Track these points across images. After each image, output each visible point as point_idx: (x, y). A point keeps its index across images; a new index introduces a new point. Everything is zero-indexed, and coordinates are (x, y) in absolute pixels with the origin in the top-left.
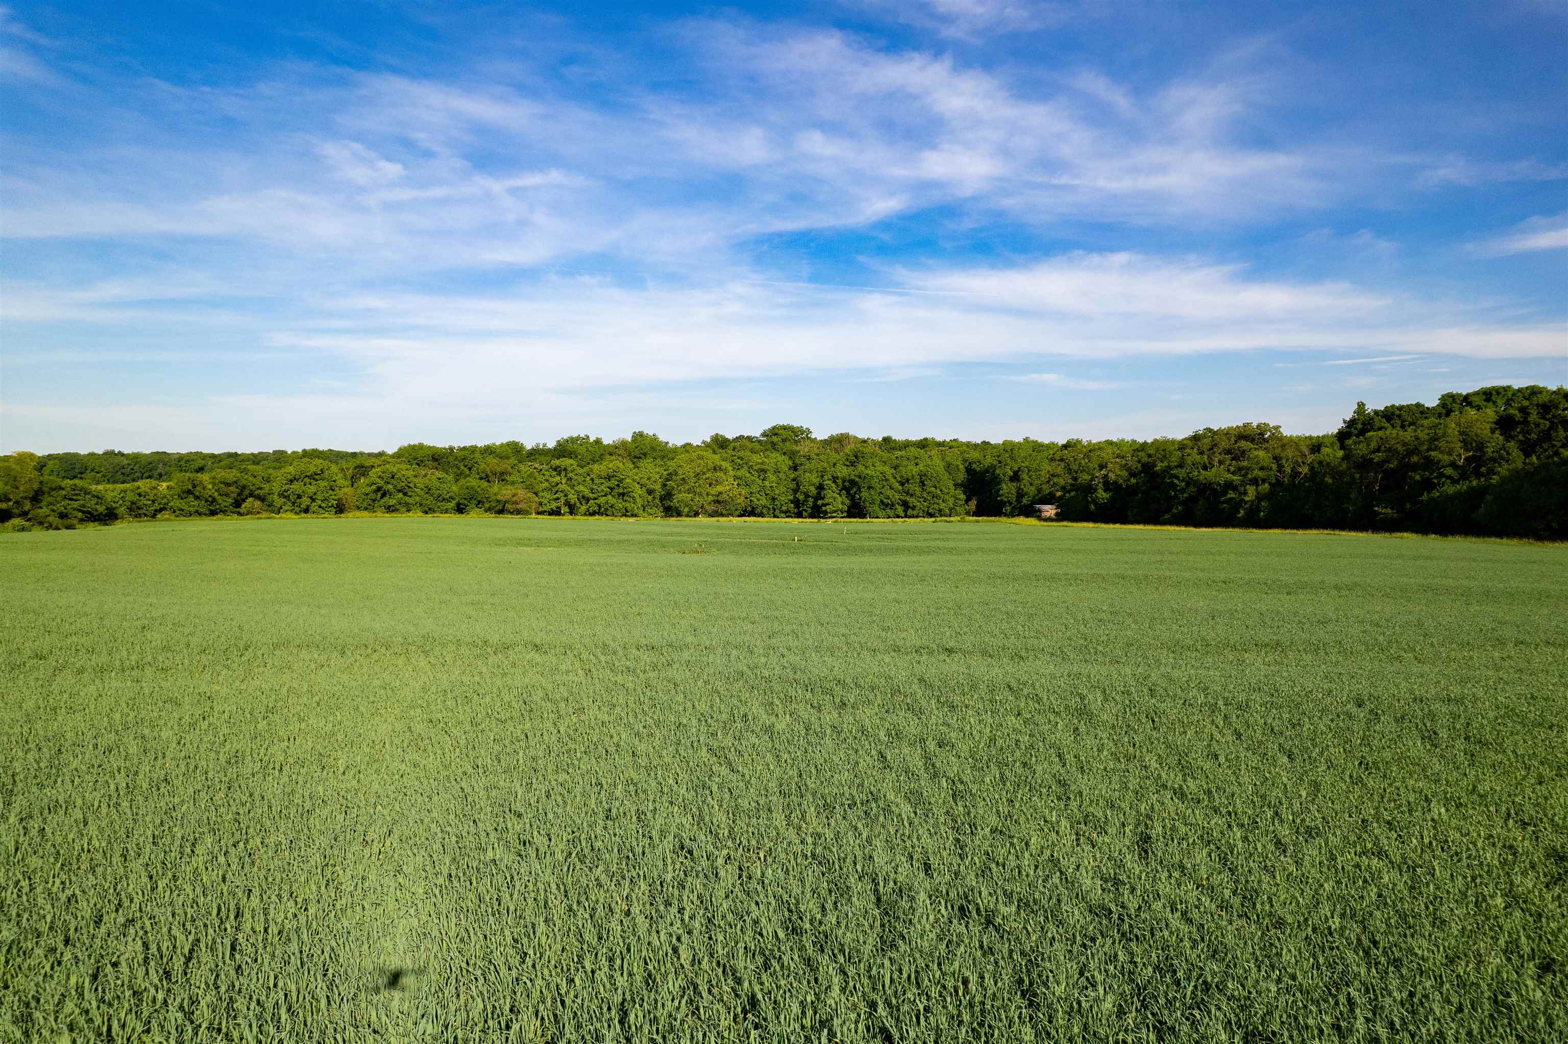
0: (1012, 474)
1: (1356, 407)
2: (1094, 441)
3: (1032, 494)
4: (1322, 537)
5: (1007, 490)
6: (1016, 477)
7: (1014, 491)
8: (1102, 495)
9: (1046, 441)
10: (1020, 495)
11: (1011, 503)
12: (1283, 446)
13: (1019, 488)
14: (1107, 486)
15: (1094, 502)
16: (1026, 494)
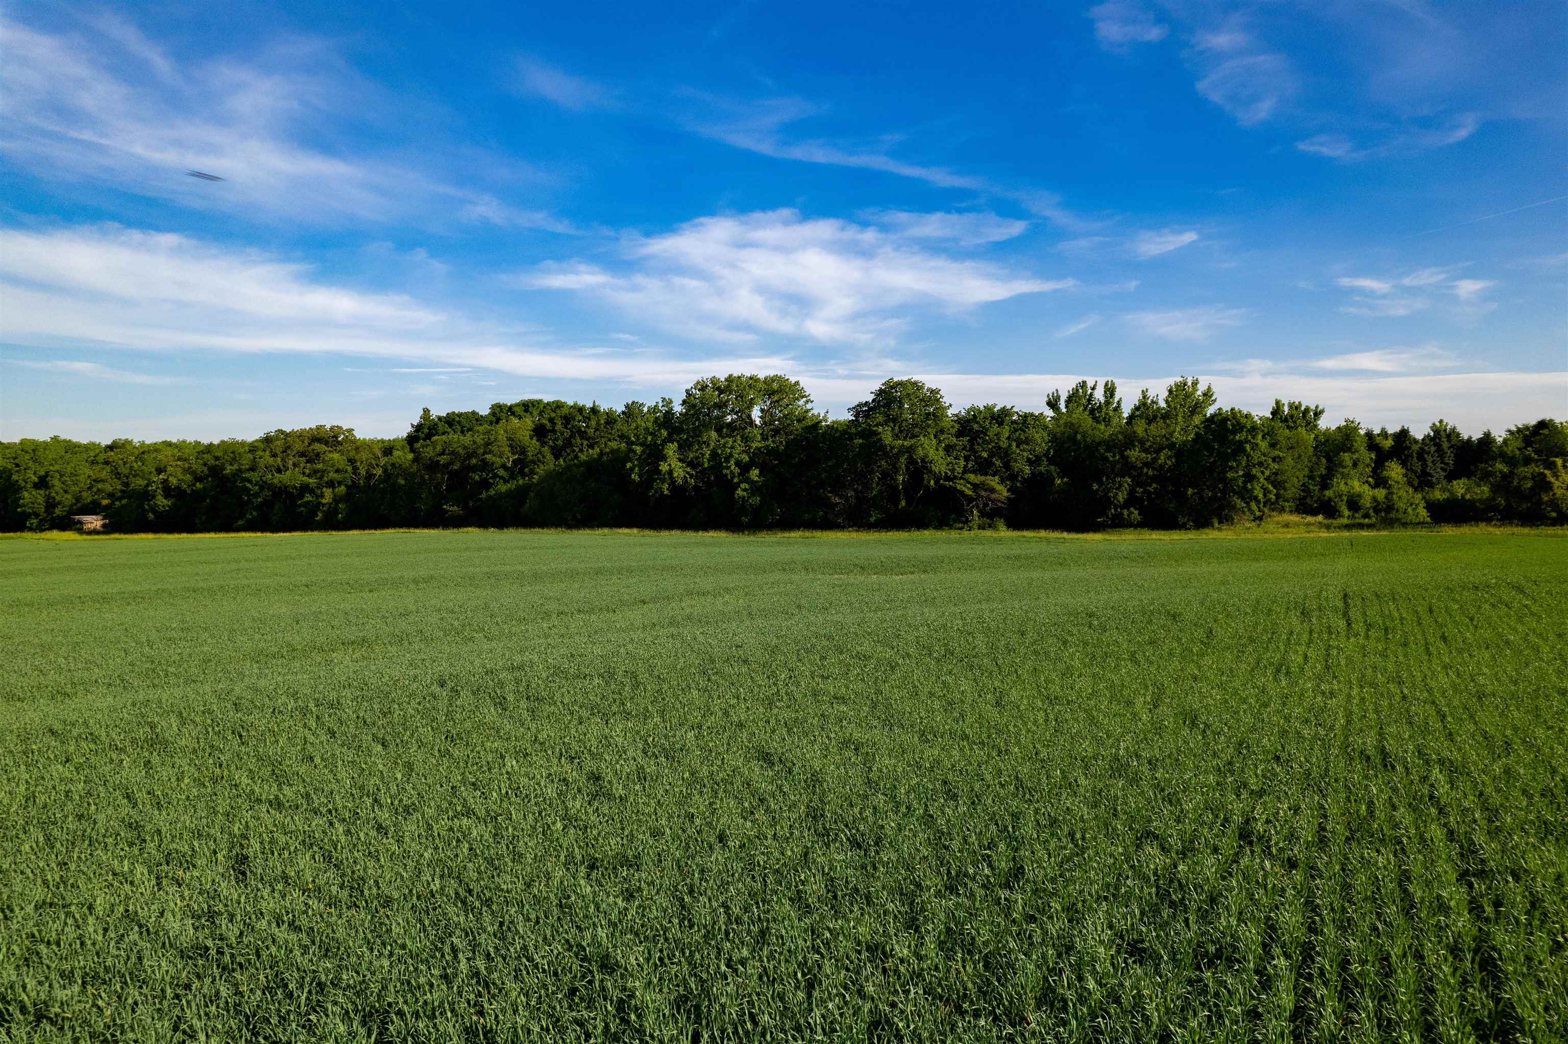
0: (36, 480)
1: (422, 412)
2: (148, 442)
3: (67, 503)
4: (399, 535)
5: (31, 498)
6: (43, 483)
7: (41, 500)
8: (162, 502)
9: (84, 441)
10: (51, 505)
11: (37, 515)
12: (357, 449)
13: (48, 498)
14: (168, 491)
15: (153, 510)
16: (59, 503)
